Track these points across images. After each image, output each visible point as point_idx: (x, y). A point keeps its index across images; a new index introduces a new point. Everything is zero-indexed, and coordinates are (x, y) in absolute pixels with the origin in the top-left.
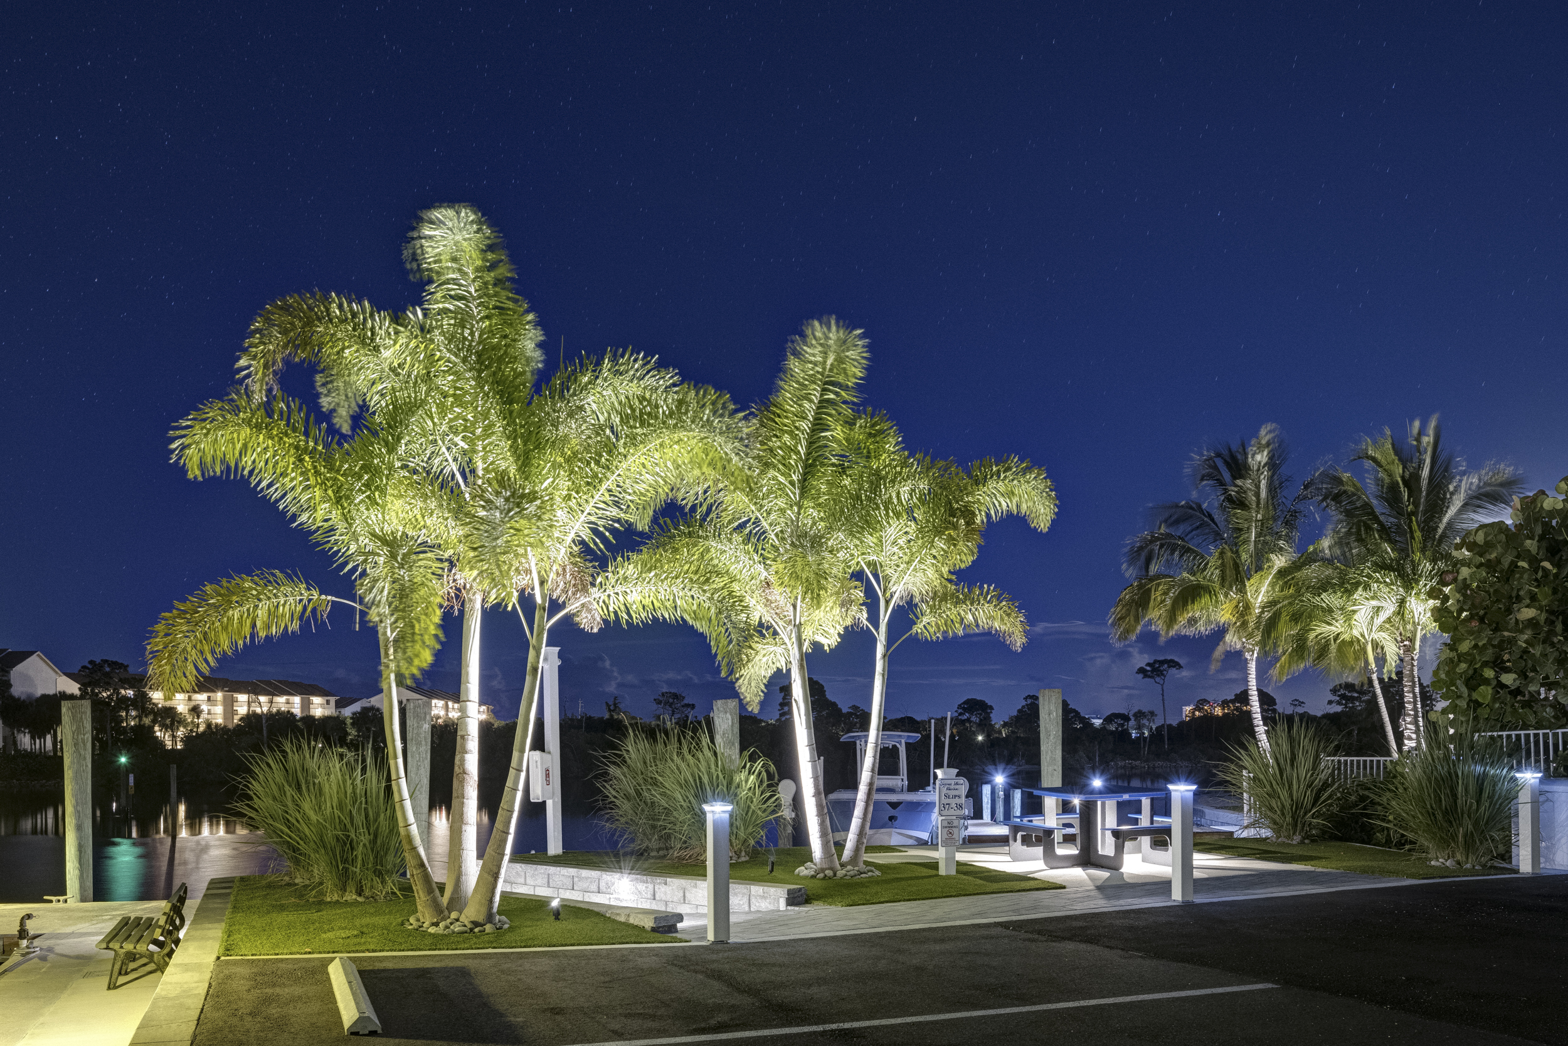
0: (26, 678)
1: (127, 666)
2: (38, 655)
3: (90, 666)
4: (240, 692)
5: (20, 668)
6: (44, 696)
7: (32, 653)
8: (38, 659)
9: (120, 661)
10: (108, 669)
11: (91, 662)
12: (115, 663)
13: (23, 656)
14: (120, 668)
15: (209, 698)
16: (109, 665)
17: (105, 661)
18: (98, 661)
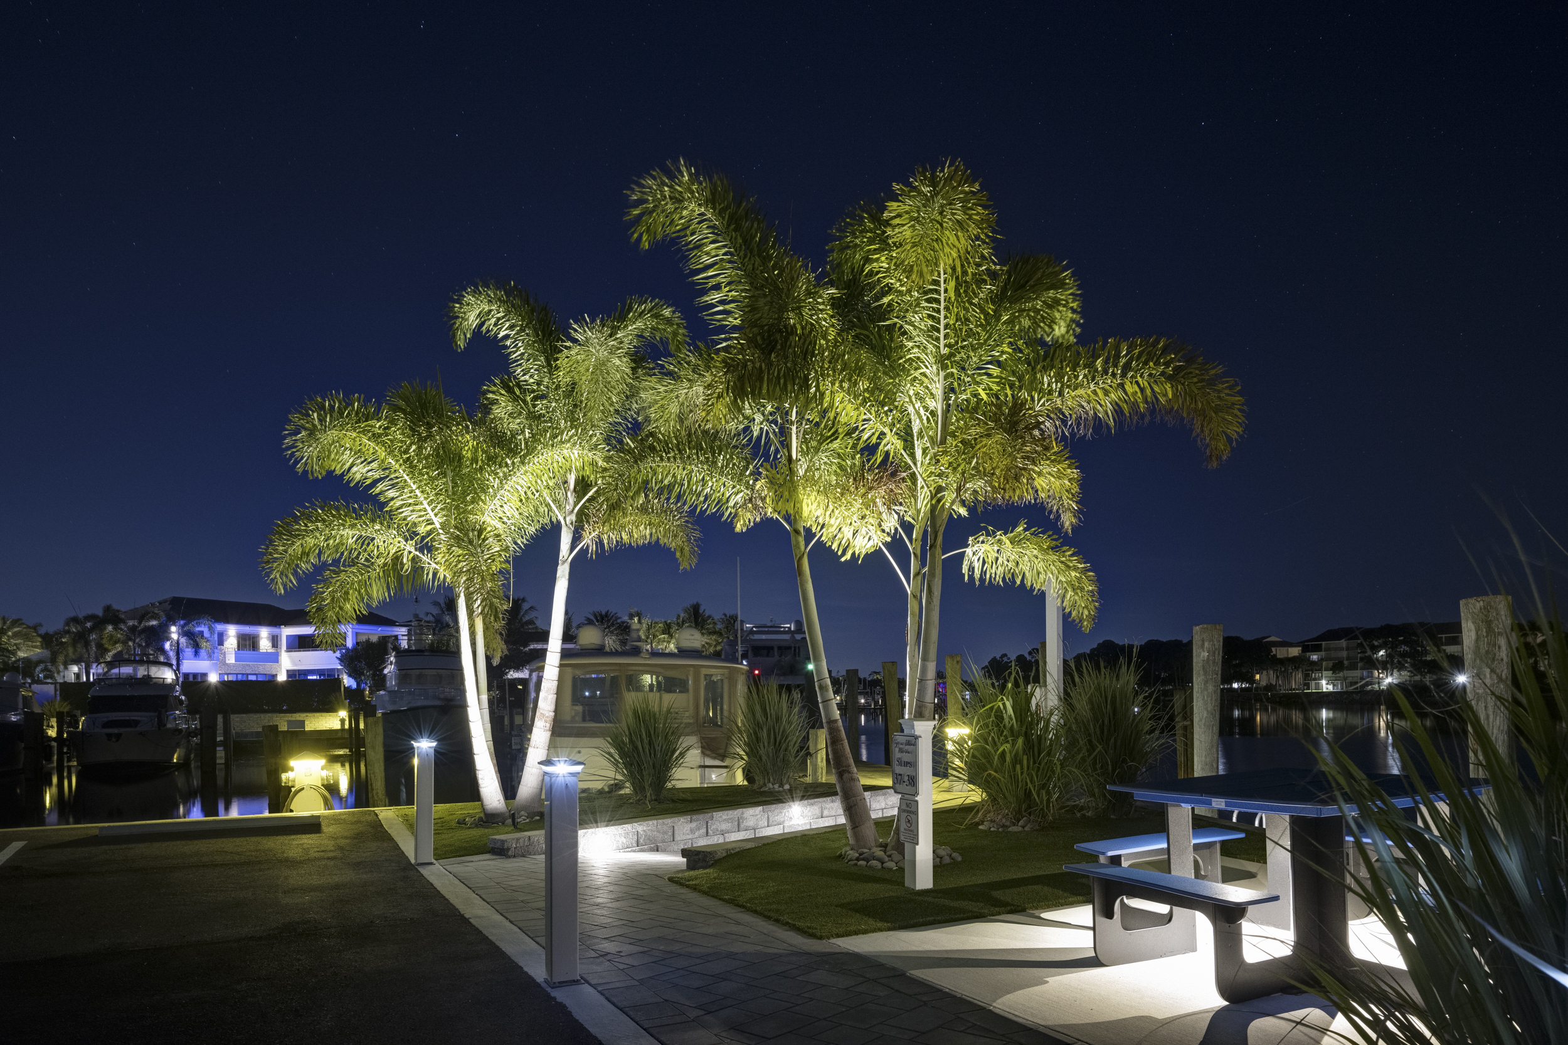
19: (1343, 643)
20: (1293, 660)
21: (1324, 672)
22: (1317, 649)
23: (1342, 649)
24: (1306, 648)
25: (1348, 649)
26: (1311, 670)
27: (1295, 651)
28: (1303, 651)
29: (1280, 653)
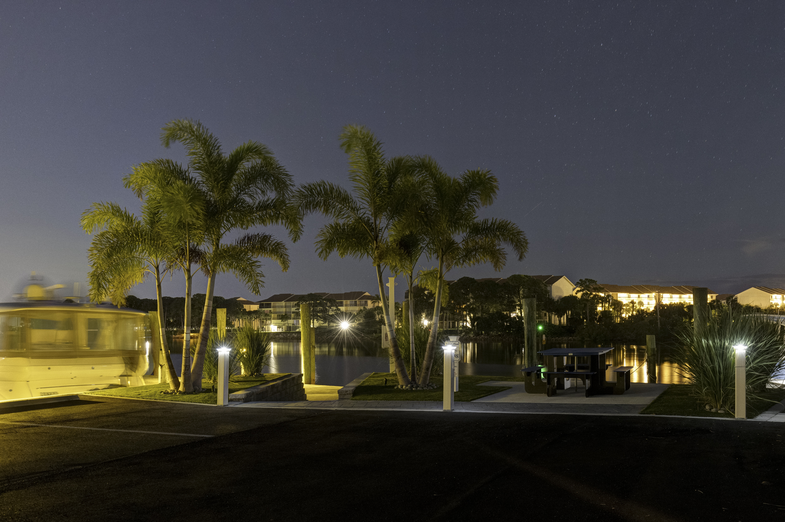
0: (559, 289)
1: (596, 281)
2: (564, 277)
3: (580, 282)
4: (665, 292)
5: (556, 283)
6: (566, 297)
7: (561, 277)
8: (564, 279)
9: (593, 279)
10: (588, 283)
11: (581, 280)
12: (591, 280)
13: (557, 278)
14: (593, 283)
15: (648, 296)
16: (589, 281)
17: (586, 279)
18: (584, 279)
19: (283, 303)
20: (255, 312)
21: (272, 320)
22: (268, 306)
23: (282, 307)
24: (261, 306)
25: (286, 307)
26: (266, 317)
27: (255, 307)
29: (247, 307)
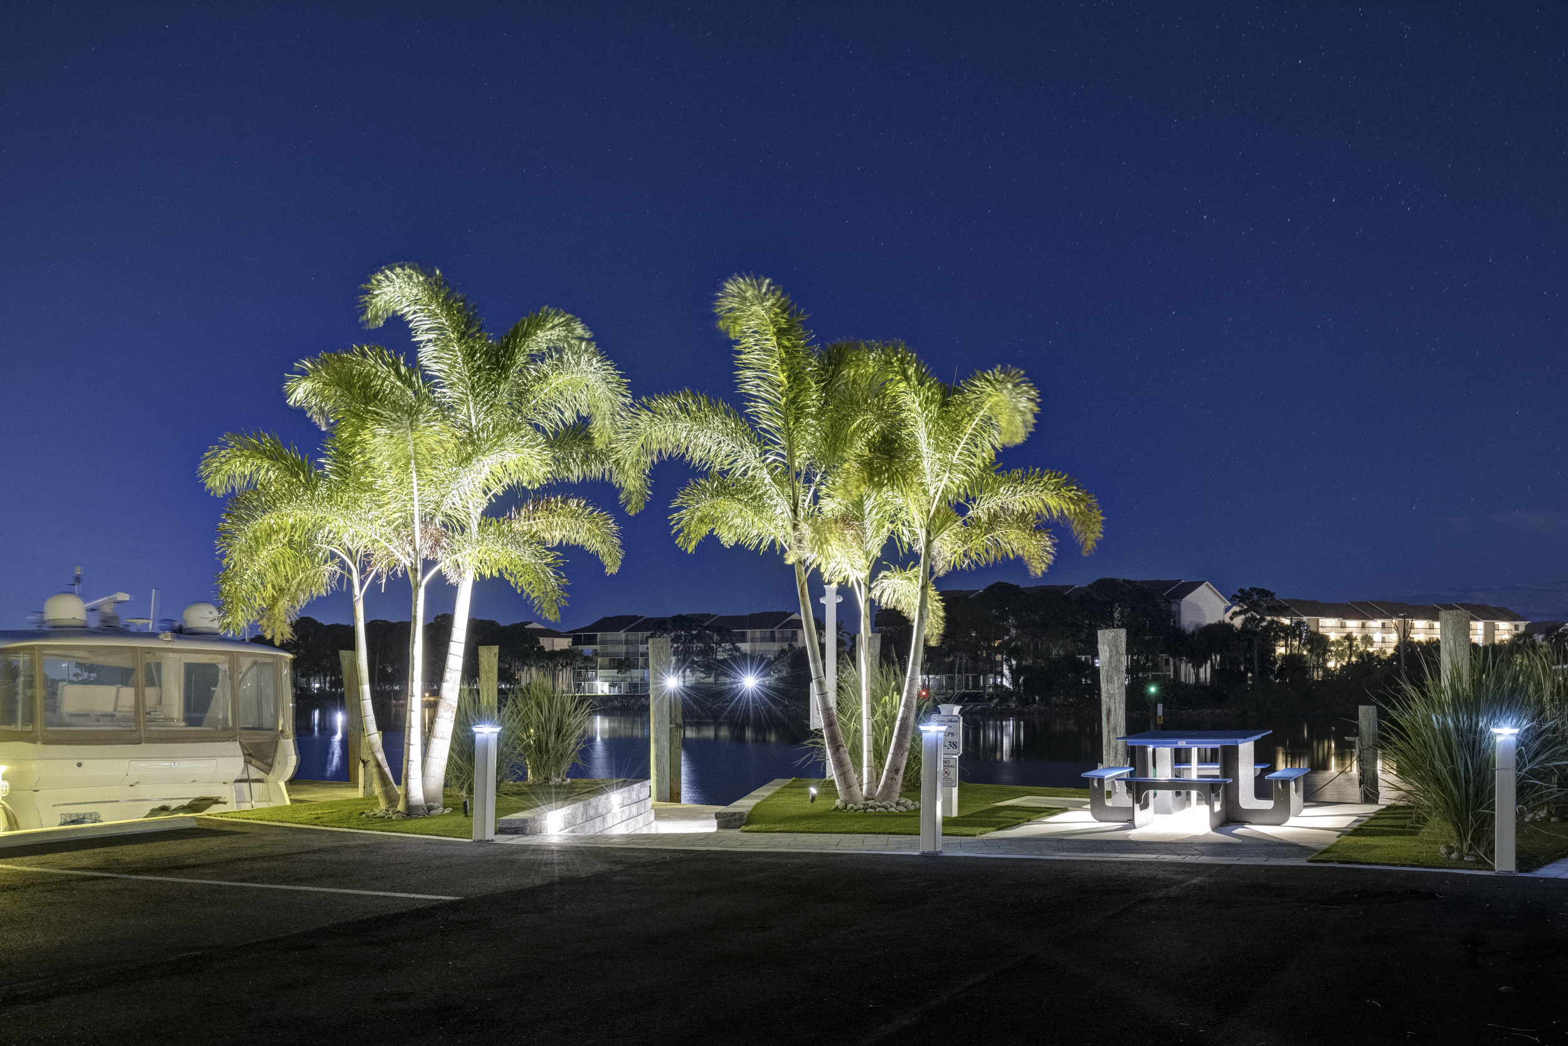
0: (1197, 609)
1: (1274, 593)
2: (1207, 585)
3: (1239, 595)
4: (1418, 618)
5: (1190, 598)
6: (1210, 625)
7: (1200, 583)
8: (1207, 589)
9: (1267, 589)
10: (1256, 597)
11: (1241, 591)
12: (1263, 591)
13: (1192, 586)
14: (1267, 595)
15: (1383, 625)
16: (1257, 593)
17: (1253, 589)
18: (1247, 589)
19: (622, 635)
20: (563, 653)
21: (599, 671)
22: (591, 640)
23: (619, 643)
24: (577, 640)
25: (627, 642)
26: (586, 665)
27: (563, 644)
28: (574, 643)
29: (546, 643)
